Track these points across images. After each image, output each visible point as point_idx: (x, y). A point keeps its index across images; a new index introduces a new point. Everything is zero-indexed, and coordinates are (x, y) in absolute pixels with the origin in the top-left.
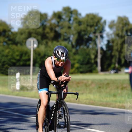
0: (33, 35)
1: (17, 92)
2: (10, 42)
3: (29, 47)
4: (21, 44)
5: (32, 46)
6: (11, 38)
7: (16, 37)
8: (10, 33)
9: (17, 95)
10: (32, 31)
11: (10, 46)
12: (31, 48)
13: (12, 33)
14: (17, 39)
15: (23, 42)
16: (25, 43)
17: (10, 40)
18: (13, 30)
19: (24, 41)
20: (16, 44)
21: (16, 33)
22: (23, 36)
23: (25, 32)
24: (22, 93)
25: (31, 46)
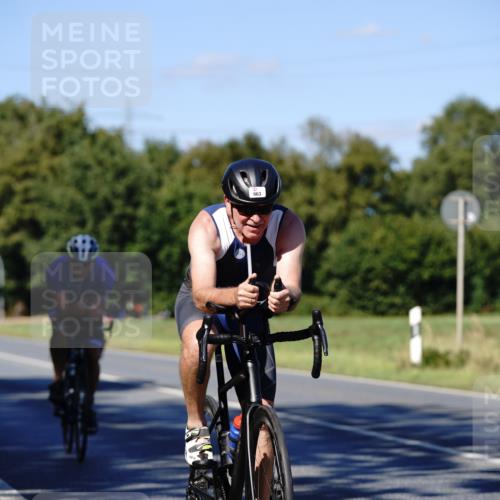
0: (462, 181)
1: (415, 372)
2: (387, 207)
3: (451, 222)
4: (424, 214)
5: (461, 217)
6: (392, 192)
7: (406, 189)
8: (387, 177)
9: (415, 381)
10: (457, 169)
11: (389, 218)
12: (456, 226)
13: (393, 175)
14: (411, 197)
15: (429, 204)
16: (438, 209)
17: (386, 199)
18: (395, 167)
19: (434, 202)
20: (407, 211)
21: (408, 177)
22: (430, 187)
23: (435, 173)
24: (430, 373)
25: (456, 217)
